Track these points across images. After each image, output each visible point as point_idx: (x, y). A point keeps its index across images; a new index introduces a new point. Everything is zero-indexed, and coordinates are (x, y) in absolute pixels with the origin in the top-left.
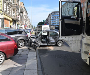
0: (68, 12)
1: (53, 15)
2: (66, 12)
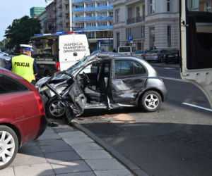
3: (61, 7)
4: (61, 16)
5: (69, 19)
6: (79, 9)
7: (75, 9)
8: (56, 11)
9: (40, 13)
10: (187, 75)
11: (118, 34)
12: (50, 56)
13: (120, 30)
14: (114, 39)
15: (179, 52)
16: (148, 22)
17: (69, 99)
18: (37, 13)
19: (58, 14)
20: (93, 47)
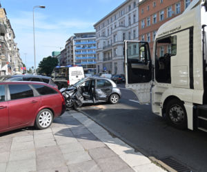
0: (114, 36)
1: (80, 41)
2: (109, 35)
4: (69, 56)
5: (73, 58)
6: (78, 53)
7: (76, 53)
9: (58, 55)
10: (128, 86)
11: (99, 66)
12: (64, 77)
13: (100, 64)
14: (97, 68)
15: (124, 76)
16: (114, 60)
17: (75, 98)
19: (67, 55)
20: (86, 72)
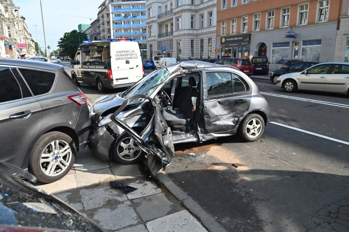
3: (103, 24)
4: (104, 31)
5: (110, 33)
6: (118, 25)
7: (115, 25)
8: (99, 27)
9: (86, 29)
13: (153, 42)
14: (148, 50)
16: (176, 36)
18: (84, 29)
19: (101, 29)
